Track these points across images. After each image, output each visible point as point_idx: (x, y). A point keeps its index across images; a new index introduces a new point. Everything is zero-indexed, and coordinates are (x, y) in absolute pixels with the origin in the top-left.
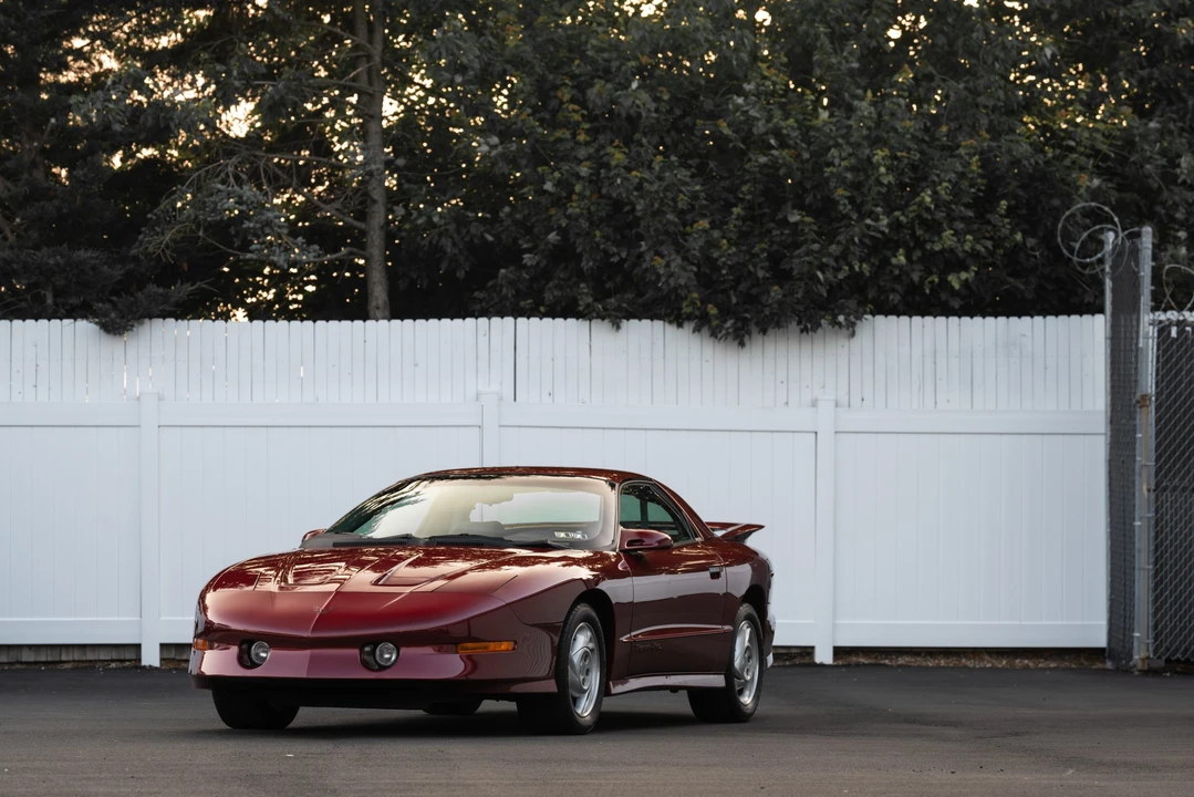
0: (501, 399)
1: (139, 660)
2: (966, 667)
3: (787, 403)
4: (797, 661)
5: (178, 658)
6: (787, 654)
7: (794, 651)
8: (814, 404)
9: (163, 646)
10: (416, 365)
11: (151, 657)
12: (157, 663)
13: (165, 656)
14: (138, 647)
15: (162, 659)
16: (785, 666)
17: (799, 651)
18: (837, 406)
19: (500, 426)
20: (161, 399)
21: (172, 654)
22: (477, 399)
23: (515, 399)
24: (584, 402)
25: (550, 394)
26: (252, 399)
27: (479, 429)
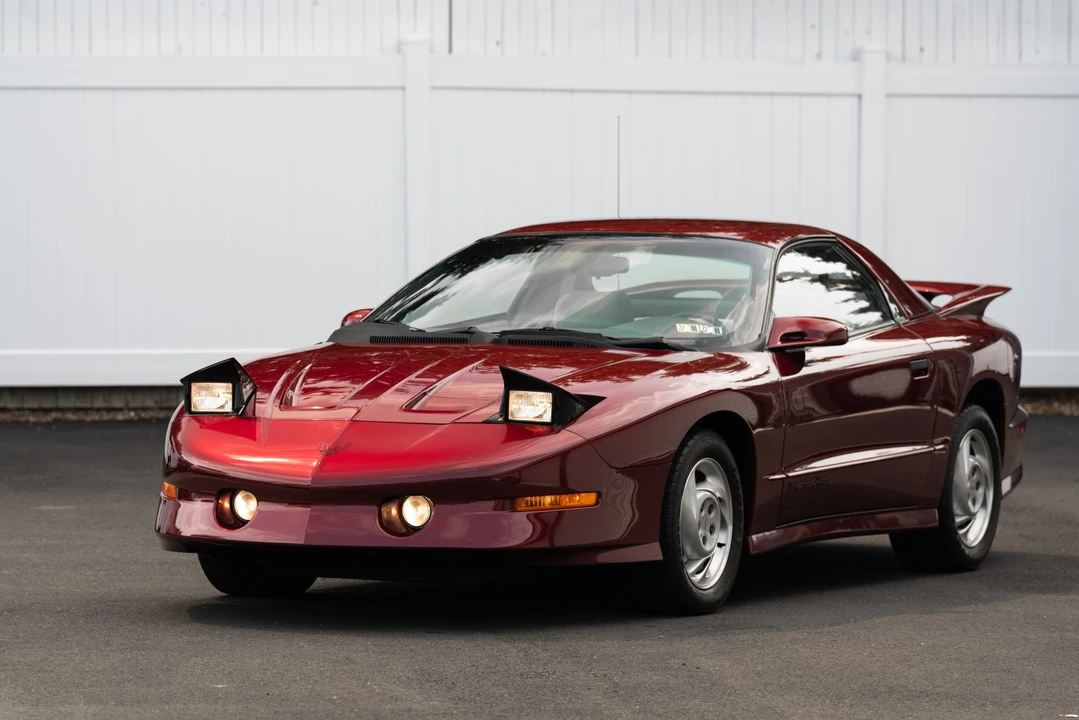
0: (431, 50)
2: (1061, 416)
3: (819, 56)
8: (856, 56)
18: (888, 58)
19: (433, 88)
22: (399, 51)
23: (450, 51)
24: (543, 54)
25: (498, 43)
26: (90, 51)
27: (401, 92)
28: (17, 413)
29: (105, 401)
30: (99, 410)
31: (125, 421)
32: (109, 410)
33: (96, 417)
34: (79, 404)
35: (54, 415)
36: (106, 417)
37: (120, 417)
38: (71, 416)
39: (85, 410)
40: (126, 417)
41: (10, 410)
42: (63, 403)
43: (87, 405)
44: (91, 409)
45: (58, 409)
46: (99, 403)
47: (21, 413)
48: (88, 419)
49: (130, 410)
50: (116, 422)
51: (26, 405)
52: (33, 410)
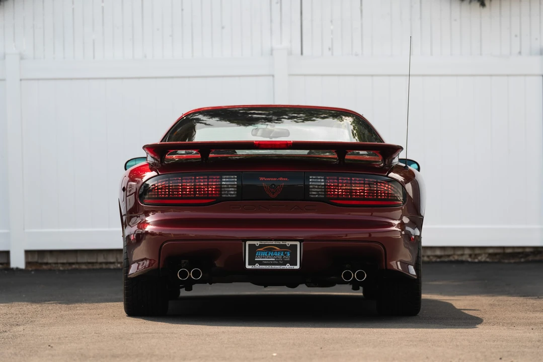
0: (290, 53)
1: (8, 263)
3: (520, 53)
4: (530, 258)
5: (40, 261)
6: (522, 253)
7: (528, 250)
9: (28, 253)
10: (223, 28)
11: (18, 261)
12: (22, 265)
13: (30, 260)
14: (7, 253)
15: (28, 263)
16: (520, 263)
17: (531, 250)
19: (290, 75)
20: (22, 58)
21: (35, 259)
22: (272, 54)
23: (302, 54)
24: (357, 55)
25: (330, 49)
26: (94, 57)
27: (271, 78)
28: (54, 265)
29: (104, 258)
30: (101, 263)
31: (114, 269)
32: (107, 263)
33: (98, 267)
34: (89, 261)
35: (74, 266)
36: (104, 266)
37: (112, 267)
38: (84, 267)
39: (92, 263)
40: (115, 267)
41: (50, 264)
42: (80, 260)
43: (94, 261)
44: (97, 263)
45: (77, 263)
46: (101, 259)
47: (56, 265)
48: (95, 267)
49: (118, 263)
50: (110, 269)
51: (60, 261)
52: (63, 264)
